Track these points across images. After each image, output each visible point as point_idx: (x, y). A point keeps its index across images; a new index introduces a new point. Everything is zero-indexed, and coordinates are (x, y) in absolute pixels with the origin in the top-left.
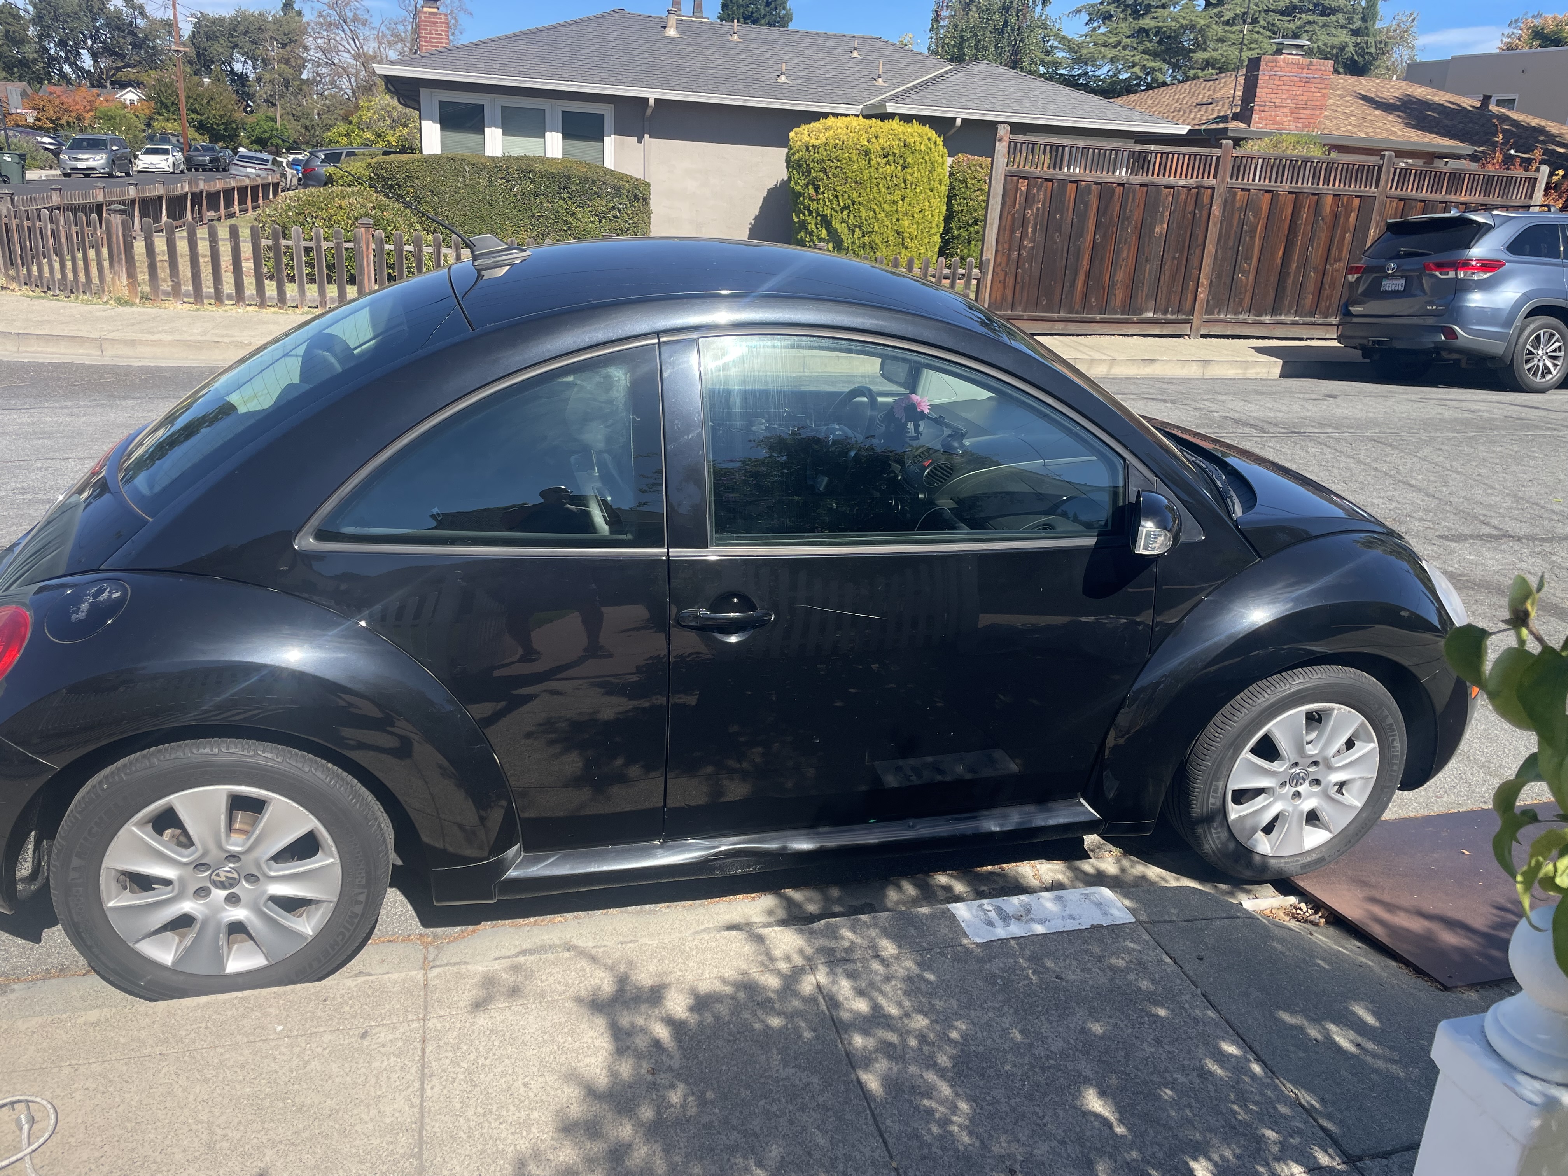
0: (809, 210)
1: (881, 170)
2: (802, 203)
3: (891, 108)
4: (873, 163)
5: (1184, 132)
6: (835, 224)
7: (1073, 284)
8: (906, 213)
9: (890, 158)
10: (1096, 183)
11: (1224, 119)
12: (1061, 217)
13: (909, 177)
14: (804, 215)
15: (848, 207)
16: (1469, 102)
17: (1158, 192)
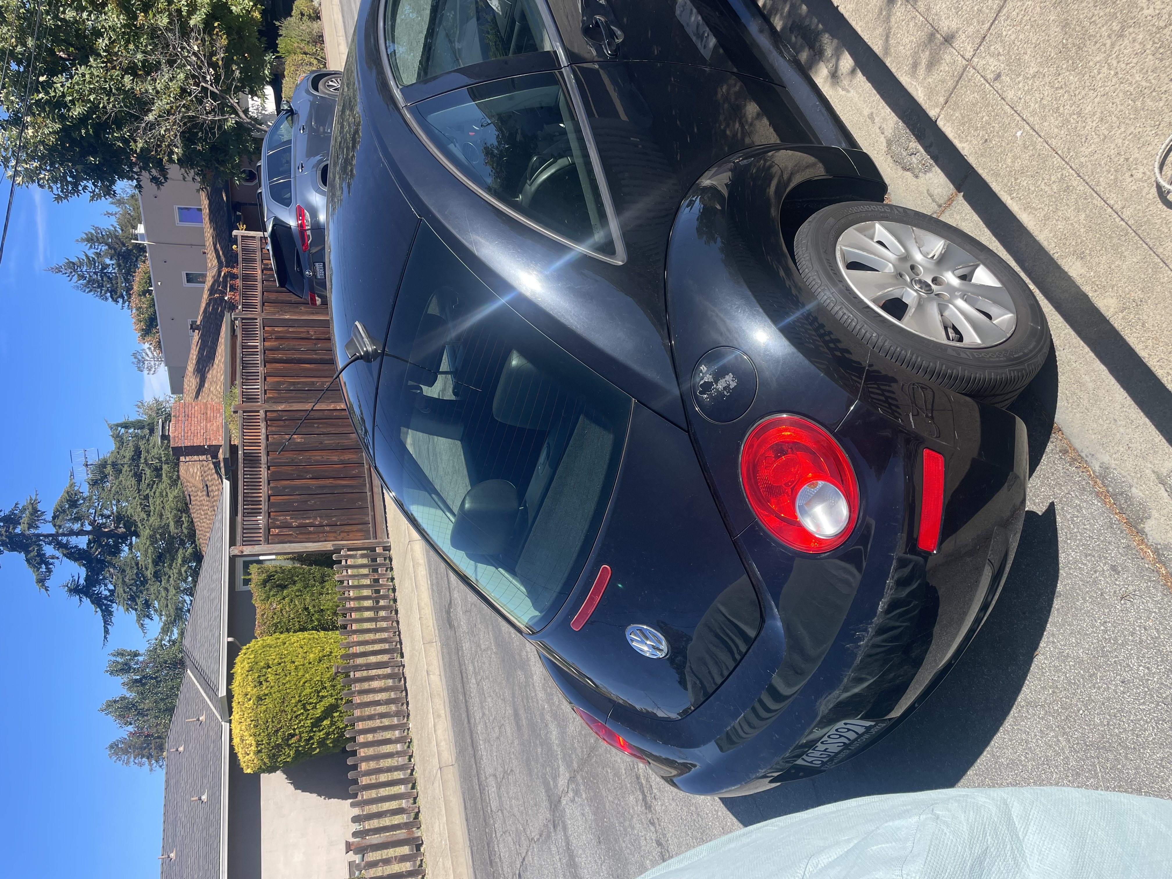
0: (309, 740)
1: (272, 684)
2: (304, 747)
3: (222, 692)
4: (266, 692)
5: (228, 483)
6: (318, 713)
7: (345, 486)
8: (305, 658)
9: (262, 679)
10: (269, 484)
11: (217, 465)
12: (296, 502)
13: (276, 661)
14: (313, 744)
15: (304, 705)
16: (196, 336)
17: (272, 444)
